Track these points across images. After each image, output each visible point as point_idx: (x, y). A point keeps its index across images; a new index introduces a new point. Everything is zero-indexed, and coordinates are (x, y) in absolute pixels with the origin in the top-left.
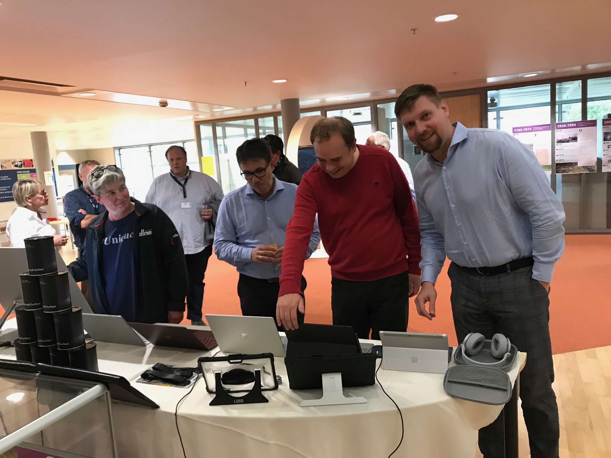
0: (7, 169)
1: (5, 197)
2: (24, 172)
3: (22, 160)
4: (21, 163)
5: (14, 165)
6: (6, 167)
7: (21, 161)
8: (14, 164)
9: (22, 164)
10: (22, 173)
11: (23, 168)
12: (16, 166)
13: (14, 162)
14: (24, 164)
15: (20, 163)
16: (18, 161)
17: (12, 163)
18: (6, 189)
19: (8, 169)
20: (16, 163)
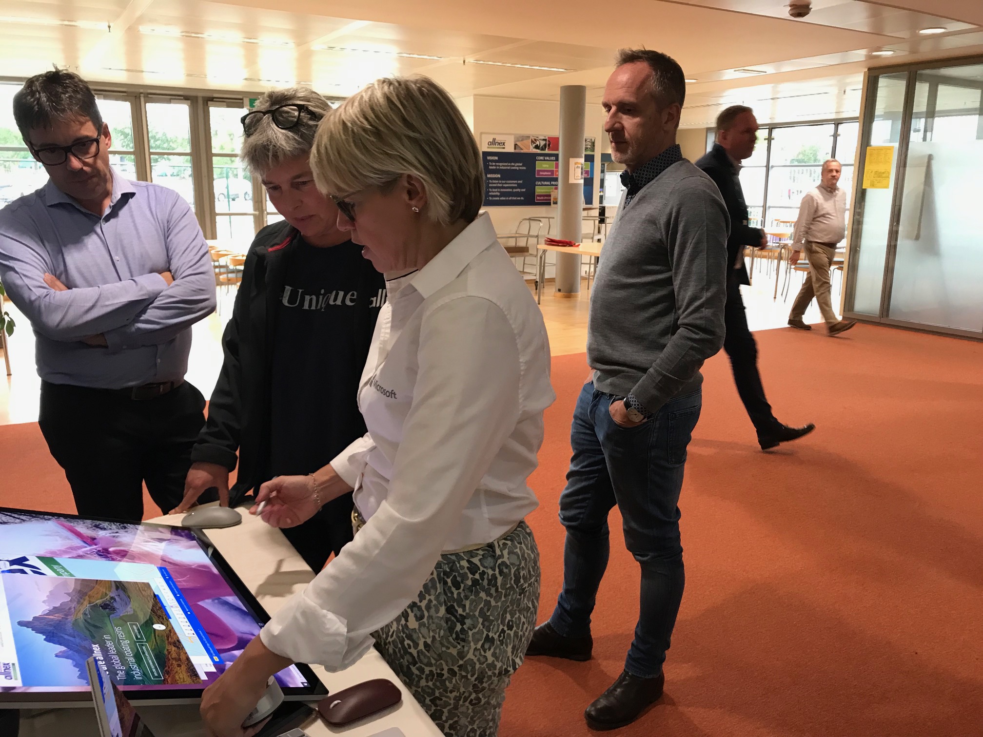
0: (522, 151)
1: (513, 198)
2: (547, 158)
3: (547, 138)
4: (545, 142)
5: (534, 145)
6: (522, 147)
7: (545, 140)
8: (534, 143)
9: (545, 145)
10: (544, 160)
11: (547, 151)
12: (537, 147)
13: (535, 140)
14: (549, 145)
15: (543, 143)
16: (540, 139)
17: (532, 142)
18: (516, 185)
19: (525, 151)
20: (538, 143)
